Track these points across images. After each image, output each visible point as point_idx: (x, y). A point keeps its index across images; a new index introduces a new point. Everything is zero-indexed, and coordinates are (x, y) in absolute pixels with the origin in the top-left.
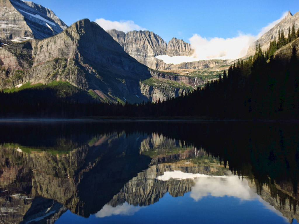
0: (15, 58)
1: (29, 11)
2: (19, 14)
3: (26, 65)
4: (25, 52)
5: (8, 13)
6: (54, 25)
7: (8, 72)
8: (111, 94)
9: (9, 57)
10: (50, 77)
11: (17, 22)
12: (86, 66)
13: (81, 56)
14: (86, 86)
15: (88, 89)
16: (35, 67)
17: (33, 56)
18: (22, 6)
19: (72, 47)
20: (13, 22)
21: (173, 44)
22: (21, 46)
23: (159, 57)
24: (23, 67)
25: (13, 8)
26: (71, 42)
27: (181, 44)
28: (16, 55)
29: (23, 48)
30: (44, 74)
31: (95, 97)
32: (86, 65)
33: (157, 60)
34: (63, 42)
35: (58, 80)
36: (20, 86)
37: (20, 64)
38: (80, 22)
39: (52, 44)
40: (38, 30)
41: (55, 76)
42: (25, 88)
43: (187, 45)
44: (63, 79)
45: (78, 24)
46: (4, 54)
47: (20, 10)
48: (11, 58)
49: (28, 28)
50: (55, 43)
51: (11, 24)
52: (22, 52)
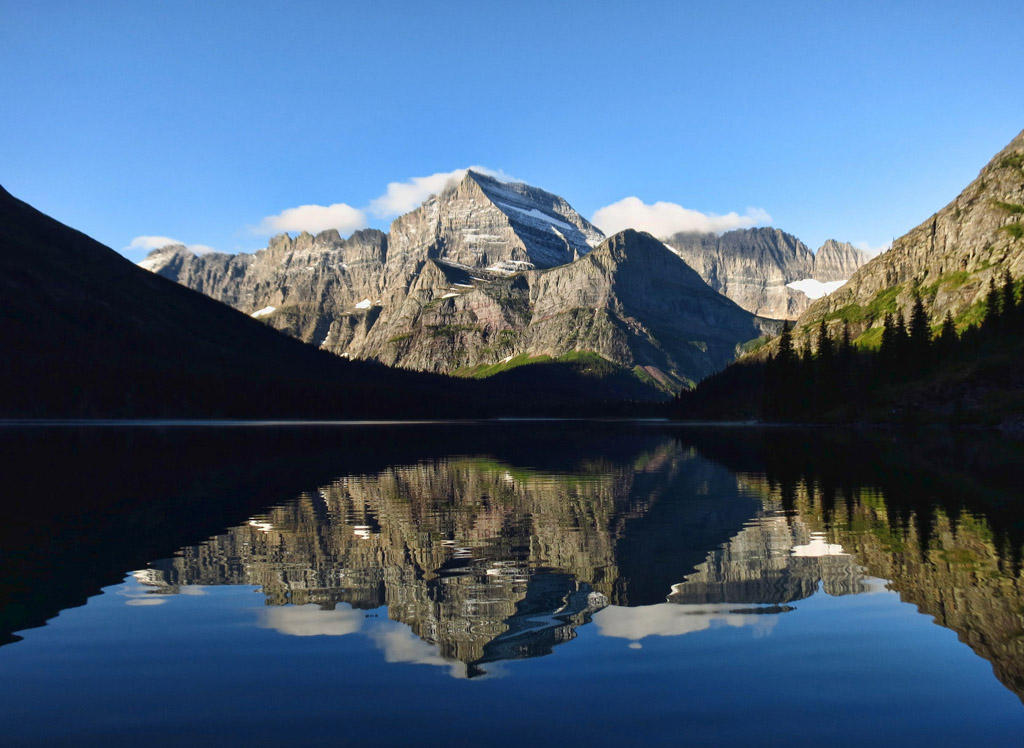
0: (499, 307)
1: (519, 204)
2: (499, 212)
3: (518, 320)
4: (516, 295)
5: (477, 211)
6: (568, 227)
7: (485, 335)
8: (677, 373)
9: (486, 306)
10: (563, 343)
11: (496, 230)
12: (630, 320)
13: (619, 303)
14: (628, 360)
15: (633, 366)
16: (536, 323)
17: (532, 301)
18: (503, 193)
19: (602, 285)
20: (488, 230)
21: (828, 254)
22: (510, 283)
23: (795, 285)
24: (513, 324)
25: (487, 201)
26: (602, 276)
27: (847, 252)
28: (499, 302)
29: (512, 288)
30: (553, 337)
31: (645, 380)
32: (630, 318)
33: (790, 292)
34: (585, 277)
35: (578, 348)
36: (508, 359)
37: (508, 318)
38: (618, 237)
39: (565, 280)
40: (537, 243)
41: (572, 341)
42: (520, 364)
43: (859, 255)
44: (588, 348)
45: (614, 241)
46: (478, 301)
47: (501, 203)
48: (491, 307)
49: (517, 240)
50: (571, 278)
51: (485, 233)
52: (510, 295)
